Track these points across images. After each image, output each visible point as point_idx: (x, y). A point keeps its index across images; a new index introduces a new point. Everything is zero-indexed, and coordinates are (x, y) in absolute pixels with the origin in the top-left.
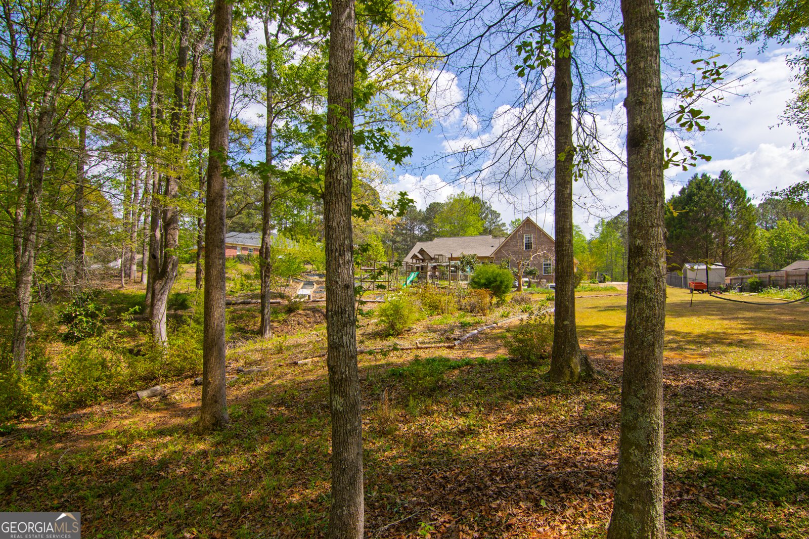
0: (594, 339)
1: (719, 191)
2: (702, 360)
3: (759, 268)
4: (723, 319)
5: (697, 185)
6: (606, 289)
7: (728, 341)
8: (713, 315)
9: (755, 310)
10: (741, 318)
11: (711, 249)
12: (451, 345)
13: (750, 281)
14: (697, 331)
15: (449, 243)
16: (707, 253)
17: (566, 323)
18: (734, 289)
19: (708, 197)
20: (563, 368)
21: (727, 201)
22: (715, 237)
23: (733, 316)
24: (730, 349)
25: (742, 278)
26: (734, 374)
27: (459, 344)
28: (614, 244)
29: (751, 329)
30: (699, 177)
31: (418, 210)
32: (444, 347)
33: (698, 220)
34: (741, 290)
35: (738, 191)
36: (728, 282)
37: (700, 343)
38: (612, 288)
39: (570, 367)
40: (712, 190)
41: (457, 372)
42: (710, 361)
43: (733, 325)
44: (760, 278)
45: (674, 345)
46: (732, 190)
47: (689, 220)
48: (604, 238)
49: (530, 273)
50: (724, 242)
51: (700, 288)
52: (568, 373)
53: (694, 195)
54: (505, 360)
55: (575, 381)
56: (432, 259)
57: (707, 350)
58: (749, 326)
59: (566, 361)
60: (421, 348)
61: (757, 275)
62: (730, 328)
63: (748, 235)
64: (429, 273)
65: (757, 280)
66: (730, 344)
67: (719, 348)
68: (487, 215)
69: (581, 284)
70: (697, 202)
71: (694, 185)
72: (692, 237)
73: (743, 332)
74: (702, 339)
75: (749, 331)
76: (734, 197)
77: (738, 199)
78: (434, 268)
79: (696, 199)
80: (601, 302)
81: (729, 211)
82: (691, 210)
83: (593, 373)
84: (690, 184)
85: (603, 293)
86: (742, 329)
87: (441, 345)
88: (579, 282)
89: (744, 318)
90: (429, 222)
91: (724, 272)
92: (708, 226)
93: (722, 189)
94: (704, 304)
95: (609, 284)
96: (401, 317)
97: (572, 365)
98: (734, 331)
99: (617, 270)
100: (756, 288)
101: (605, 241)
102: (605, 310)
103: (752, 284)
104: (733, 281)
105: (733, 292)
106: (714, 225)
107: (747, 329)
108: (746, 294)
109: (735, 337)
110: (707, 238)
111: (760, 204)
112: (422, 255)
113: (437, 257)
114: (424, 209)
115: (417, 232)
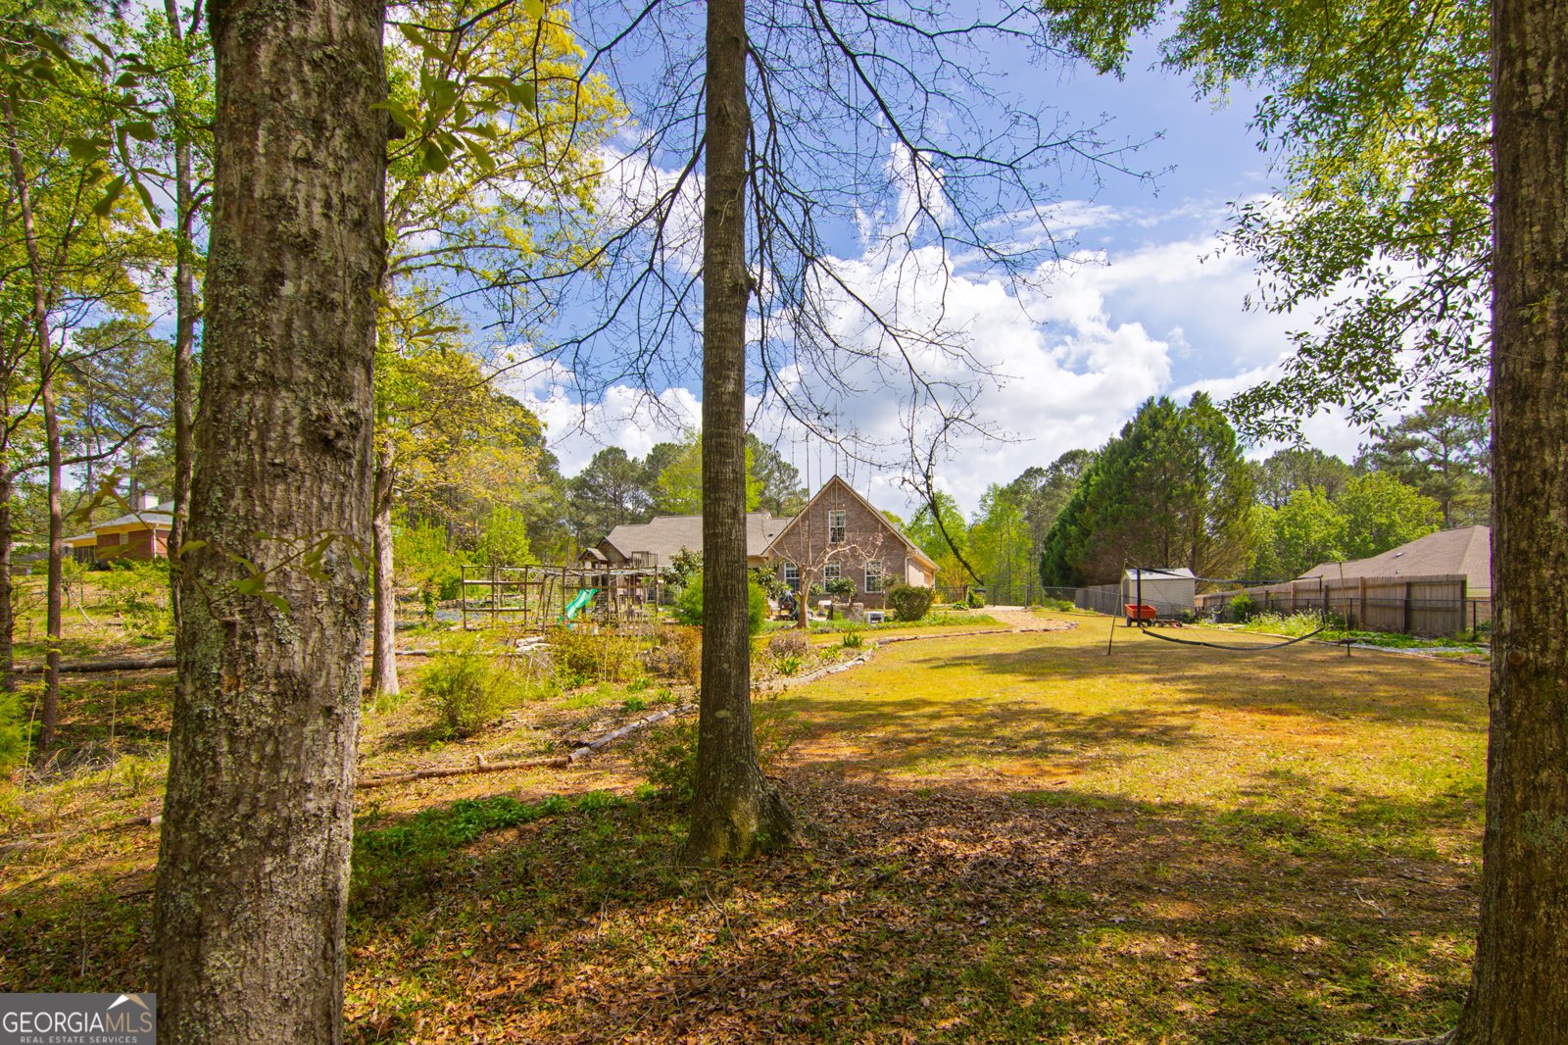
0: (880, 735)
1: (1189, 431)
2: (1069, 778)
3: (1256, 578)
4: (1156, 681)
5: (1151, 418)
6: (973, 621)
7: (1141, 731)
8: (1141, 672)
9: (1222, 661)
10: (1187, 678)
11: (1173, 542)
12: (560, 759)
13: (1234, 601)
14: (1093, 710)
15: (682, 527)
16: (1166, 549)
17: (722, 714)
18: (1207, 616)
19: (1170, 442)
20: (709, 827)
21: (1202, 451)
22: (1181, 521)
23: (1173, 674)
24: (1137, 750)
25: (1223, 597)
26: (1115, 814)
27: (586, 758)
28: (1013, 533)
29: (1193, 702)
30: (1156, 402)
31: (630, 458)
32: (543, 764)
33: (1149, 487)
34: (1221, 619)
35: (1221, 433)
36: (1199, 604)
37: (1086, 737)
38: (985, 619)
39: (729, 822)
40: (1176, 429)
41: (510, 835)
42: (1080, 783)
43: (1165, 695)
44: (1251, 595)
45: (1033, 744)
46: (1211, 429)
47: (1135, 486)
48: (995, 522)
49: (840, 590)
50: (1196, 529)
51: (1142, 616)
52: (723, 839)
53: (1146, 438)
54: (649, 796)
55: (741, 855)
56: (626, 561)
57: (1094, 751)
58: (1197, 696)
59: (719, 808)
60: (489, 770)
61: (1247, 591)
62: (1157, 702)
63: (1236, 516)
64: (620, 591)
65: (1246, 600)
66: (1142, 738)
67: (1118, 748)
68: (771, 472)
69: (931, 611)
70: (1151, 453)
71: (1146, 418)
72: (1140, 517)
73: (1178, 709)
74: (1092, 728)
75: (1189, 708)
76: (1213, 443)
77: (1221, 448)
78: (633, 580)
79: (1149, 445)
80: (946, 648)
81: (1206, 470)
82: (1140, 468)
83: (792, 831)
84: (1139, 417)
85: (964, 629)
86: (1180, 703)
87: (538, 760)
88: (928, 607)
89: (1193, 677)
90: (651, 484)
91: (1193, 586)
92: (1169, 498)
93: (1194, 428)
94: (1135, 648)
95: (989, 610)
96: (475, 694)
97: (736, 818)
98: (1162, 708)
99: (1018, 583)
100: (1243, 614)
101: (997, 528)
102: (946, 665)
103: (1238, 607)
104: (1209, 603)
105: (1205, 622)
106: (1178, 496)
107: (1186, 703)
108: (1224, 627)
109: (1156, 722)
110: (1167, 519)
111: (1267, 461)
112: (604, 553)
113: (638, 556)
114: (642, 458)
115: (630, 506)
